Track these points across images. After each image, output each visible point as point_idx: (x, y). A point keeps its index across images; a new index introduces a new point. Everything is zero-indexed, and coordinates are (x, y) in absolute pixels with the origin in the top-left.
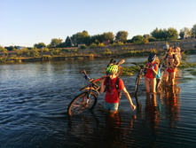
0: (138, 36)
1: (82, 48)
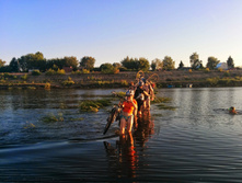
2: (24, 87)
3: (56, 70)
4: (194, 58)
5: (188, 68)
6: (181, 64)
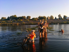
0: (34, 18)
3: (20, 20)
4: (59, 16)
5: (58, 19)
6: (56, 18)
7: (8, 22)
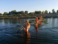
0: (31, 13)
1: (14, 15)
2: (12, 18)
3: (19, 14)
4: (53, 10)
6: (50, 12)
7: (9, 16)
